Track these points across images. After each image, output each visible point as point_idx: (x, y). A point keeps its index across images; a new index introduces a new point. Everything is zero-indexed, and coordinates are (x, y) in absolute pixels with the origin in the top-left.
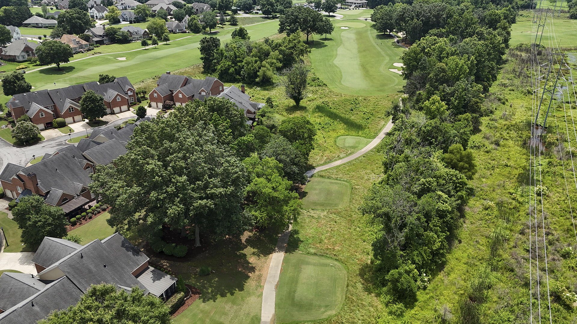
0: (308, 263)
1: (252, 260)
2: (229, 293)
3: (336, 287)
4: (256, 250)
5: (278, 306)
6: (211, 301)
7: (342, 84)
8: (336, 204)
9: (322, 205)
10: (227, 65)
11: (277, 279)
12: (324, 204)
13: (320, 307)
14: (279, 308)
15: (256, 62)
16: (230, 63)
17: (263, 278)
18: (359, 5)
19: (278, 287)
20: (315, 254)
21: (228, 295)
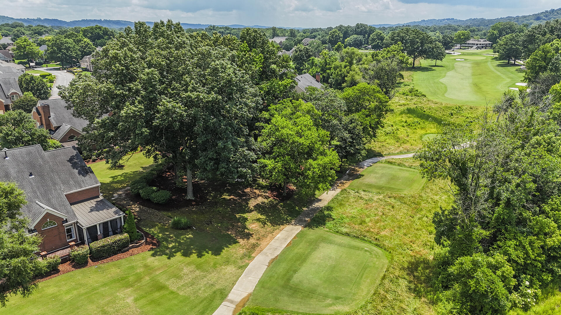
0: (331, 242)
1: (252, 226)
2: (196, 254)
3: (364, 276)
4: (263, 217)
5: (262, 284)
6: (164, 257)
7: (445, 97)
8: (399, 189)
9: (380, 188)
10: (315, 72)
11: (278, 253)
12: (383, 187)
13: (326, 296)
14: (263, 287)
15: (345, 67)
16: (319, 70)
17: (257, 249)
18: (481, 45)
19: (274, 262)
20: (347, 234)
21: (194, 256)
